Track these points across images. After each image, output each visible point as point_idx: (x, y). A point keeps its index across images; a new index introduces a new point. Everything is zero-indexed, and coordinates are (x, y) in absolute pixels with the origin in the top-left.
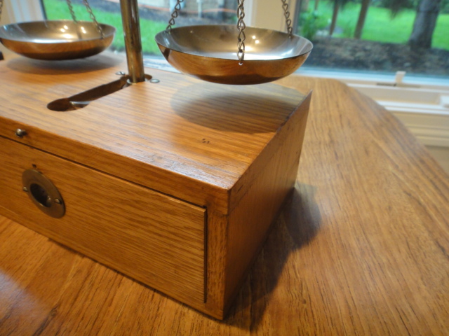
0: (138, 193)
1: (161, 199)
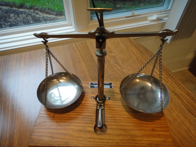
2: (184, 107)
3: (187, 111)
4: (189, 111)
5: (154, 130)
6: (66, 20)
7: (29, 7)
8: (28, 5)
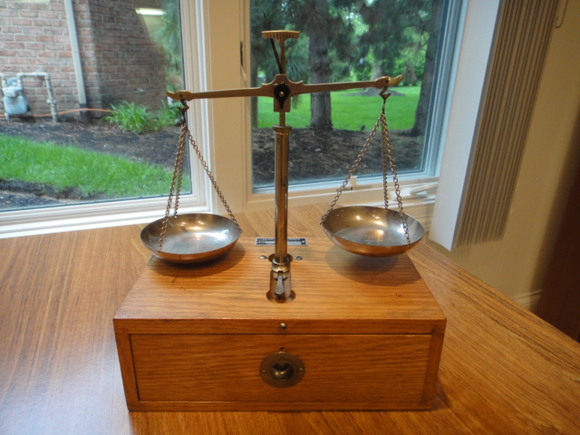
0: (384, 339)
1: (401, 338)
2: (483, 315)
3: (492, 322)
4: (496, 321)
5: (400, 296)
6: (191, 193)
7: (87, 195)
8: (85, 190)
